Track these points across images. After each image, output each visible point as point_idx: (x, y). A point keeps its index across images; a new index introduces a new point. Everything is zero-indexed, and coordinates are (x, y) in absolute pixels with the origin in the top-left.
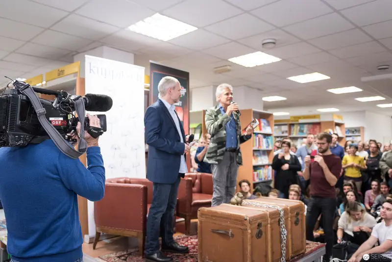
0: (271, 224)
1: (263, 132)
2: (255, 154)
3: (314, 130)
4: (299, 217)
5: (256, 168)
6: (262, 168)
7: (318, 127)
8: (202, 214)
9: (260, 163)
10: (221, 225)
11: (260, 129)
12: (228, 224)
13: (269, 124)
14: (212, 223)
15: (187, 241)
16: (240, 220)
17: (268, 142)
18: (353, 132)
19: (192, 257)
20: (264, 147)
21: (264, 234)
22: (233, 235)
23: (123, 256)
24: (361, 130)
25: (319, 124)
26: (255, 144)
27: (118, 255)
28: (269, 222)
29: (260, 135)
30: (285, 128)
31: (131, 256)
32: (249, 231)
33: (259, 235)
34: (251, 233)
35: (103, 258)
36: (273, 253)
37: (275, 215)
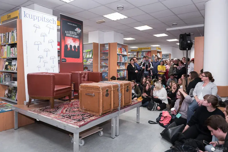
0: (113, 91)
1: (122, 54)
2: (119, 64)
3: (148, 54)
4: (129, 88)
5: (119, 71)
6: (122, 71)
7: (150, 53)
8: (81, 87)
9: (121, 69)
10: (89, 91)
11: (121, 53)
12: (93, 90)
13: (126, 51)
14: (86, 91)
15: (78, 102)
16: (98, 88)
17: (125, 59)
18: (166, 56)
19: (78, 108)
20: (123, 61)
21: (109, 95)
22: (94, 95)
23: (43, 109)
24: (169, 55)
25: (150, 52)
26: (118, 60)
27: (40, 109)
28: (112, 89)
29: (121, 55)
30: (135, 54)
31: (47, 109)
32: (102, 93)
33: (107, 95)
34: (103, 94)
35: (32, 110)
36: (114, 103)
37: (116, 87)
